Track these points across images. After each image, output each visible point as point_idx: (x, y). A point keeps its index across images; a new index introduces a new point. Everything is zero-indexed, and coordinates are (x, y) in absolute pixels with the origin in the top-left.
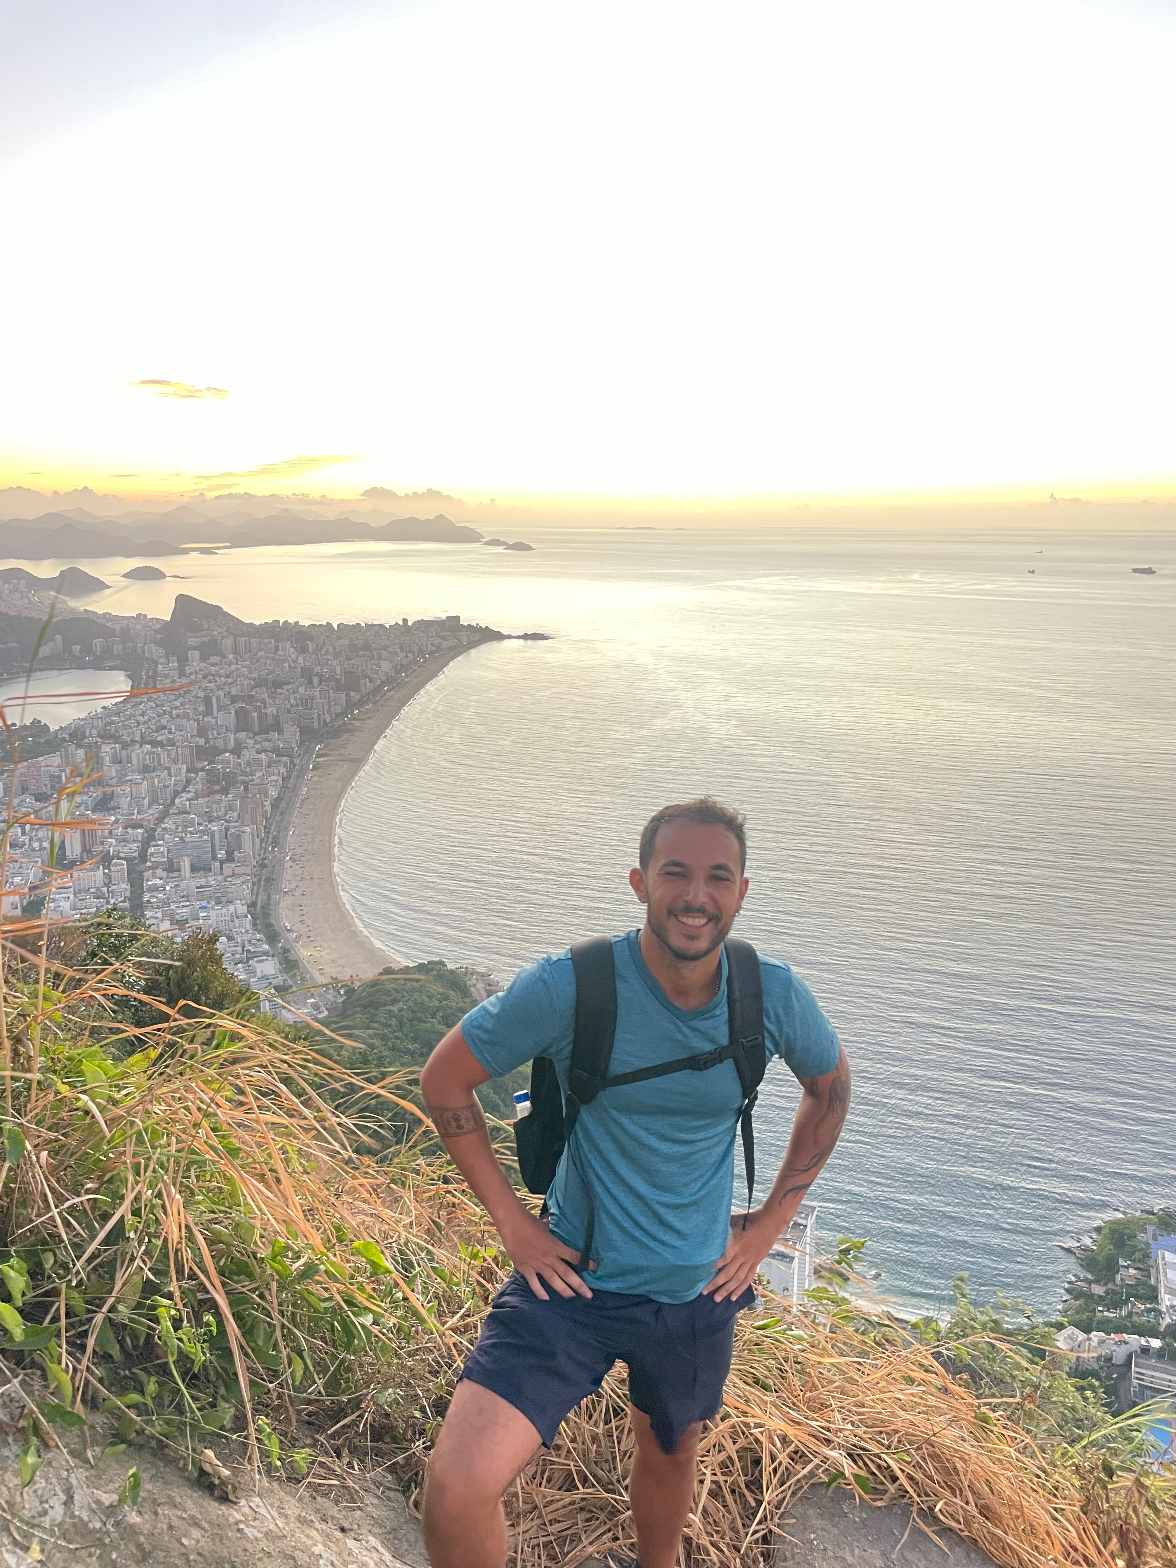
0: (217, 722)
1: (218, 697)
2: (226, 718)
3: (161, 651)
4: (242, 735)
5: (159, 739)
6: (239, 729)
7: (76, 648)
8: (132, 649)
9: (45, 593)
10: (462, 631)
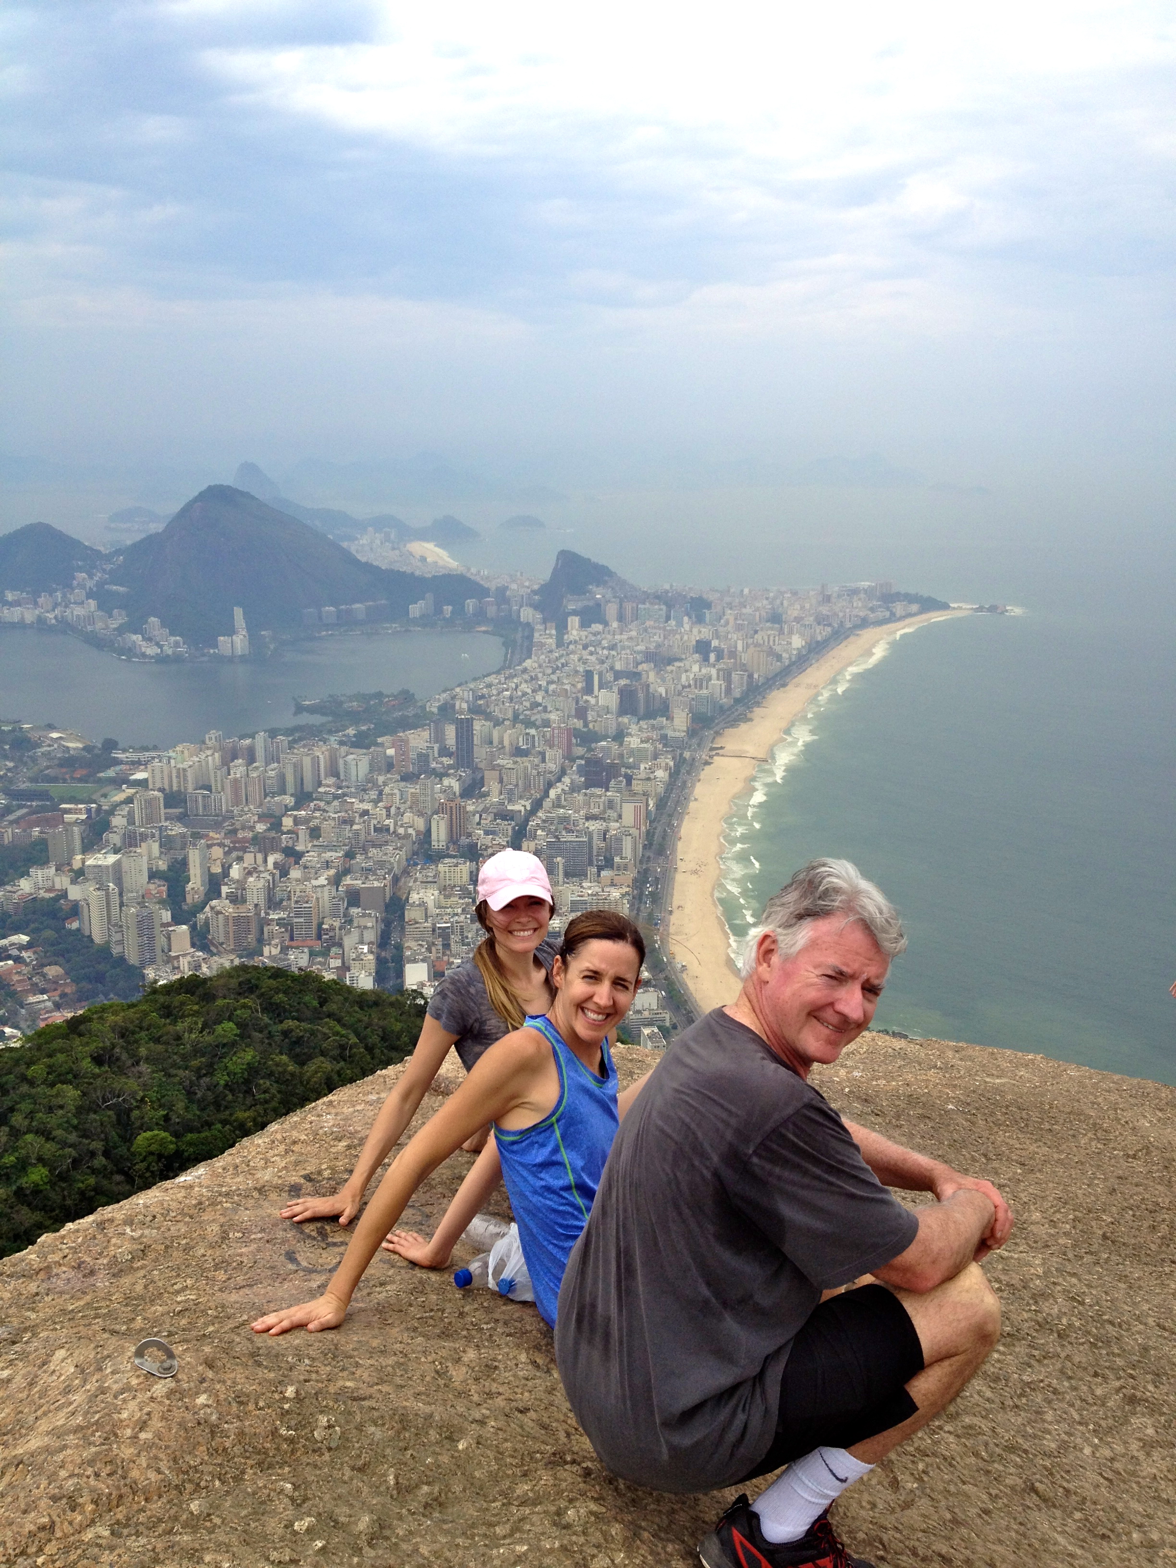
0: (597, 702)
1: (600, 674)
2: (607, 698)
3: (539, 616)
4: (625, 720)
5: (533, 719)
6: (622, 712)
7: (448, 609)
8: (507, 612)
9: (416, 544)
10: (896, 600)
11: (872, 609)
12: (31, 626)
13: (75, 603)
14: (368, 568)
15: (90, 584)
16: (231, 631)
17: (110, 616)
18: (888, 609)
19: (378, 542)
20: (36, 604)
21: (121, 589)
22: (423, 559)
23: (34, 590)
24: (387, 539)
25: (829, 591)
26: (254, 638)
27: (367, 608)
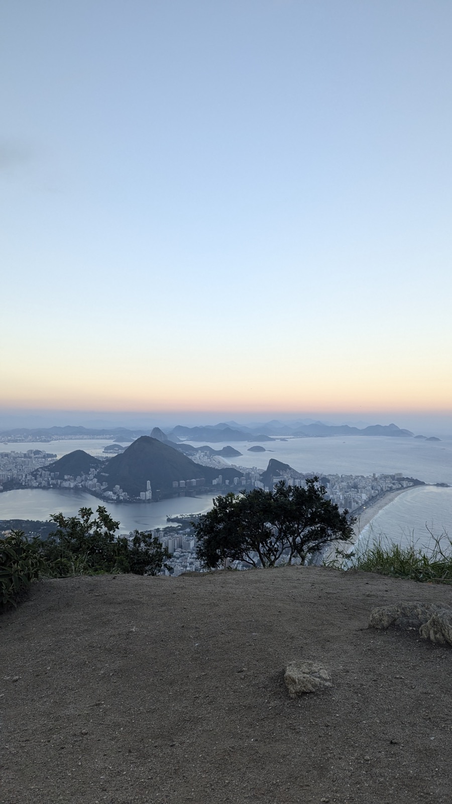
3: (262, 484)
7: (227, 481)
8: (250, 483)
9: (216, 457)
10: (403, 481)
11: (394, 484)
12: (72, 488)
13: (89, 480)
14: (198, 466)
15: (95, 473)
16: (145, 490)
17: (102, 485)
18: (400, 484)
19: (202, 456)
20: (75, 480)
21: (107, 475)
22: (219, 462)
23: (75, 475)
24: (206, 455)
25: (377, 476)
26: (153, 493)
27: (197, 481)
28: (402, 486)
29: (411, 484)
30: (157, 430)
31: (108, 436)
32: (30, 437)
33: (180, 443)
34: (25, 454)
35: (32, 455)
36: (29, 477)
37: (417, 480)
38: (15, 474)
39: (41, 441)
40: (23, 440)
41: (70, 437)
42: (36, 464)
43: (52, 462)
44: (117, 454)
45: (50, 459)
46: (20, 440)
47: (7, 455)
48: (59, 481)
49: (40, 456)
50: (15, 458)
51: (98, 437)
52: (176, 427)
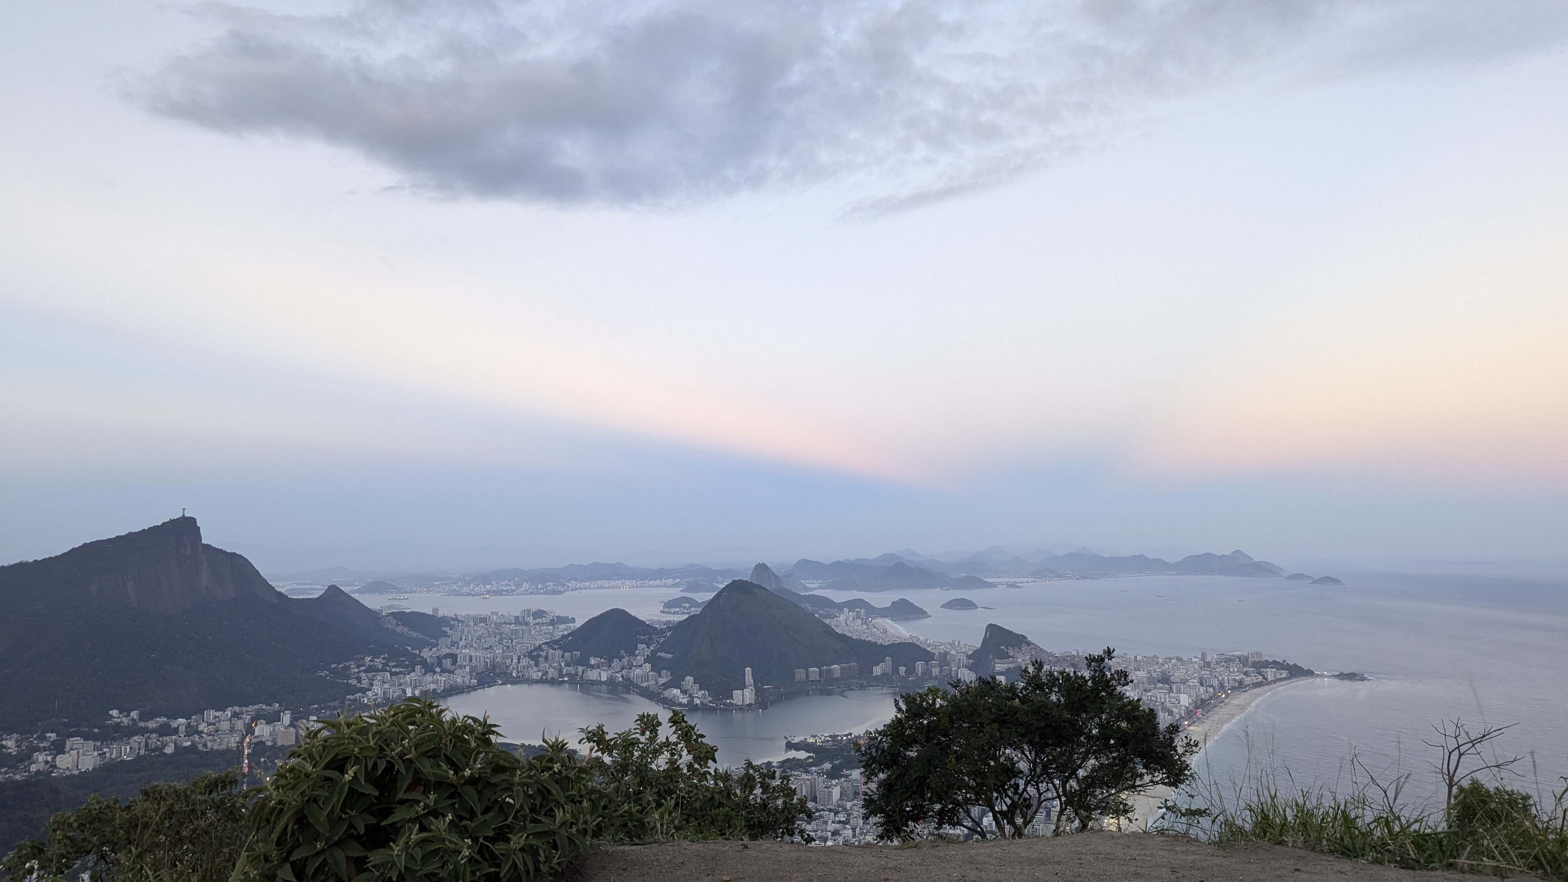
7: (902, 670)
8: (948, 672)
9: (879, 621)
10: (1267, 667)
11: (1246, 674)
12: (604, 683)
13: (636, 666)
14: (843, 638)
15: (648, 652)
16: (743, 687)
17: (660, 676)
18: (1260, 673)
19: (851, 619)
20: (610, 666)
21: (669, 656)
22: (885, 632)
23: (610, 656)
24: (858, 616)
25: (1209, 659)
26: (759, 691)
27: (842, 668)
28: (1266, 679)
29: (1285, 674)
30: (762, 568)
31: (670, 582)
32: (526, 586)
33: (807, 594)
34: (517, 618)
35: (530, 619)
36: (525, 661)
37: (1295, 665)
38: (499, 656)
39: (546, 593)
40: (513, 591)
41: (599, 583)
42: (538, 637)
43: (566, 633)
44: (687, 616)
45: (563, 626)
46: (507, 591)
47: (483, 620)
48: (580, 669)
49: (544, 620)
50: (498, 625)
51: (652, 583)
52: (799, 562)
